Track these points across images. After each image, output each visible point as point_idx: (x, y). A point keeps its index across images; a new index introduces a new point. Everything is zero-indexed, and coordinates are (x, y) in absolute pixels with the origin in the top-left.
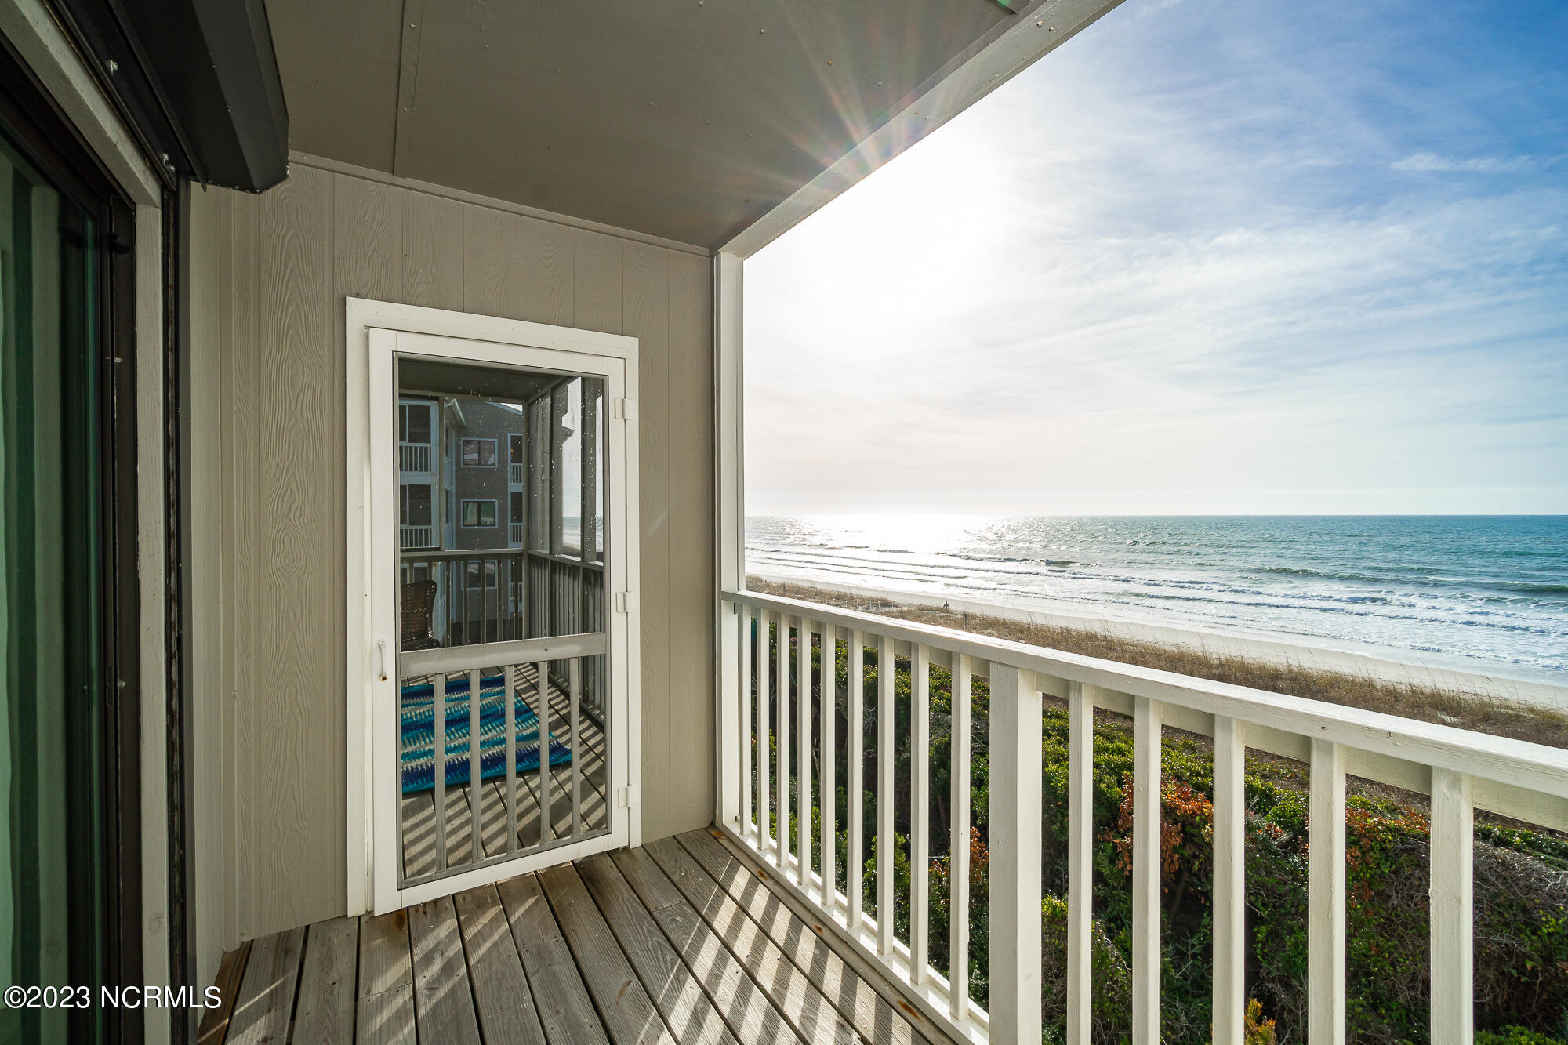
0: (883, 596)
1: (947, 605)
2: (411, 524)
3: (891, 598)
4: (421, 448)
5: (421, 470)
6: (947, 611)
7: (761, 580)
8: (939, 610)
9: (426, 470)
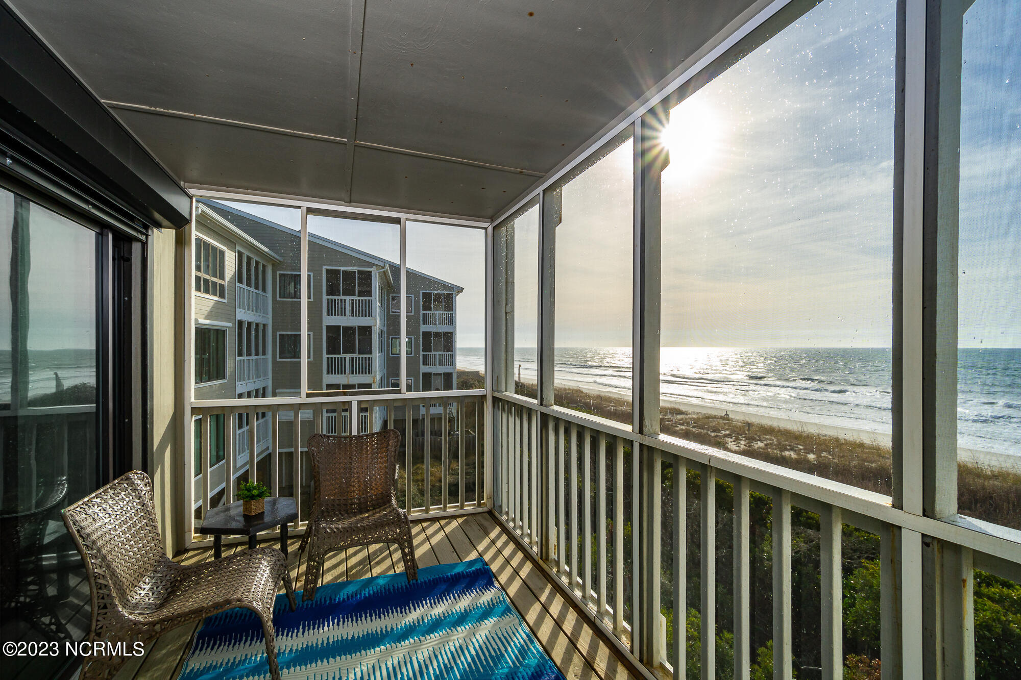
0: (676, 406)
1: (727, 414)
2: (359, 353)
3: (682, 408)
4: (366, 300)
5: (366, 316)
6: (728, 419)
7: (582, 392)
8: (722, 418)
9: (369, 316)
